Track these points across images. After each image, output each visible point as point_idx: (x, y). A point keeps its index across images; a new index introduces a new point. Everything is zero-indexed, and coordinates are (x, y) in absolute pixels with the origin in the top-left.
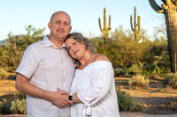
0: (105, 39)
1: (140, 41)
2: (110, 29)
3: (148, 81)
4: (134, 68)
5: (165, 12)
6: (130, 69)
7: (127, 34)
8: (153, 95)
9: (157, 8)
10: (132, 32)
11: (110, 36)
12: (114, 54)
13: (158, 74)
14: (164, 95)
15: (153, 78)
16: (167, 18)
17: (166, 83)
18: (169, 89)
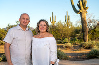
0: (53, 26)
1: (70, 27)
2: (55, 22)
3: (72, 46)
4: (66, 40)
5: (81, 13)
6: (64, 40)
7: (63, 24)
8: (75, 52)
9: (76, 12)
10: (66, 23)
11: (55, 25)
12: (57, 33)
13: (77, 42)
14: (80, 52)
15: (75, 44)
16: (81, 16)
17: (81, 46)
18: (82, 49)
